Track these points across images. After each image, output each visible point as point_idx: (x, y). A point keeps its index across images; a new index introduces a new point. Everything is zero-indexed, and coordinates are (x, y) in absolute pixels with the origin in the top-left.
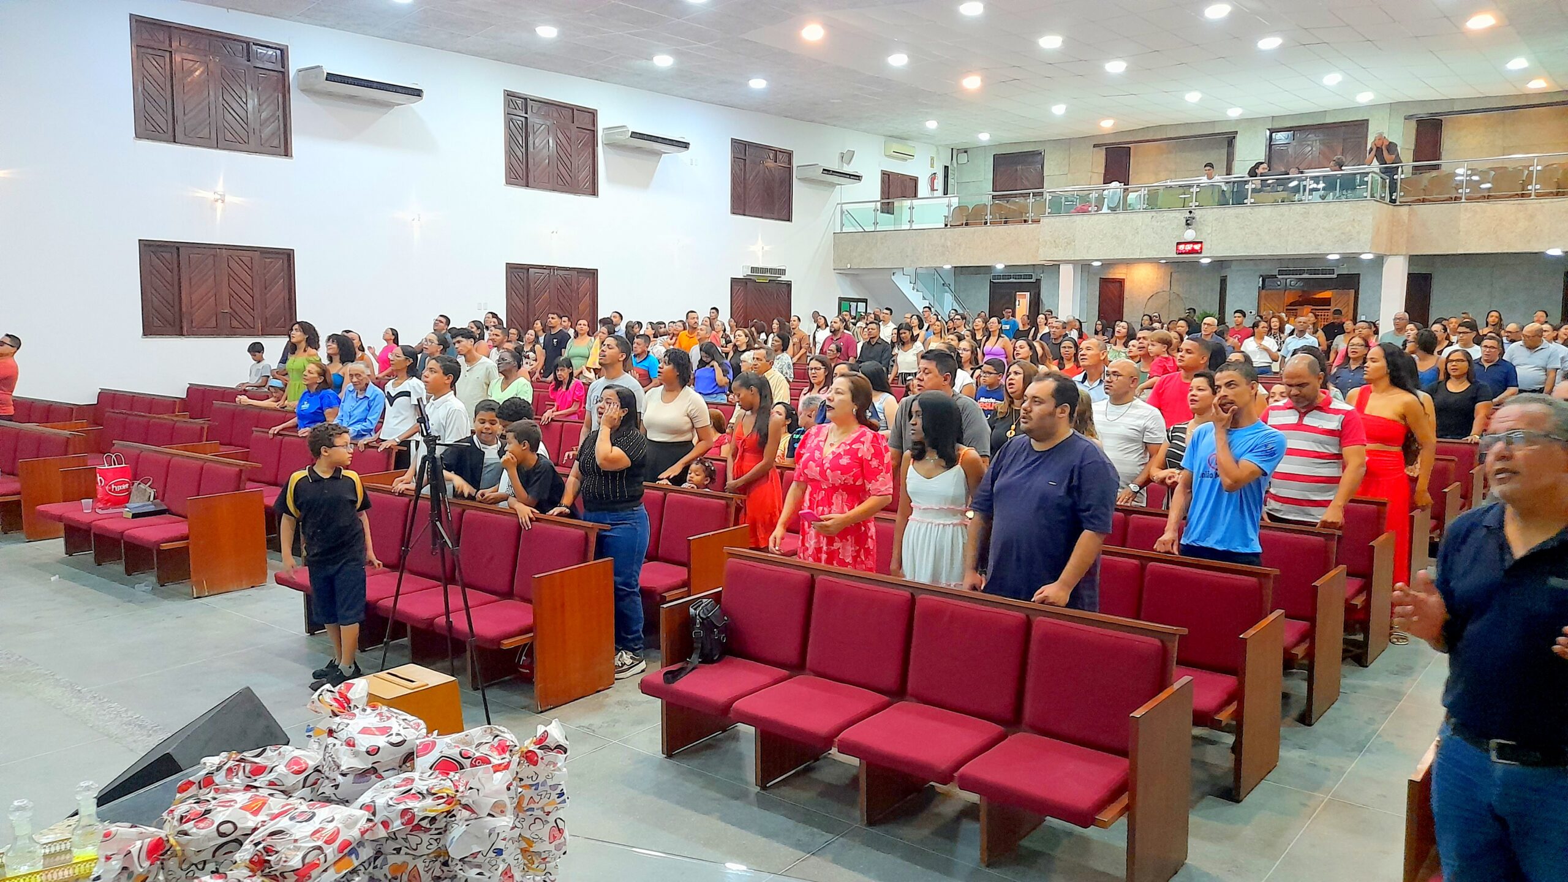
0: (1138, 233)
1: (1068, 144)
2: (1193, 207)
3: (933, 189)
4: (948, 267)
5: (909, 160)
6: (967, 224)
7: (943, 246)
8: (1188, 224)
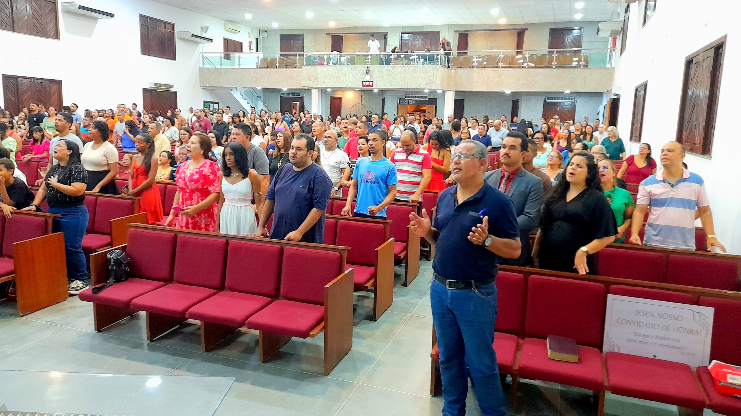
0: (345, 76)
1: (315, 32)
2: (369, 65)
3: (250, 49)
4: (259, 88)
5: (237, 33)
6: (267, 67)
7: (256, 77)
8: (367, 73)
